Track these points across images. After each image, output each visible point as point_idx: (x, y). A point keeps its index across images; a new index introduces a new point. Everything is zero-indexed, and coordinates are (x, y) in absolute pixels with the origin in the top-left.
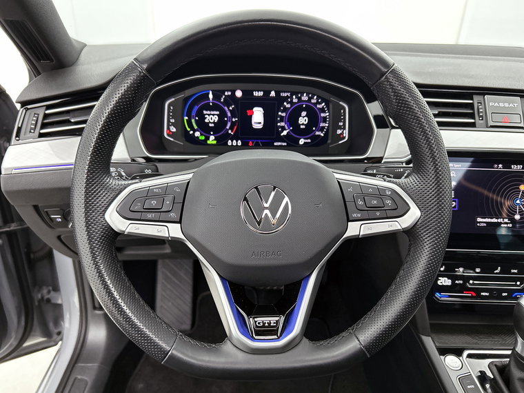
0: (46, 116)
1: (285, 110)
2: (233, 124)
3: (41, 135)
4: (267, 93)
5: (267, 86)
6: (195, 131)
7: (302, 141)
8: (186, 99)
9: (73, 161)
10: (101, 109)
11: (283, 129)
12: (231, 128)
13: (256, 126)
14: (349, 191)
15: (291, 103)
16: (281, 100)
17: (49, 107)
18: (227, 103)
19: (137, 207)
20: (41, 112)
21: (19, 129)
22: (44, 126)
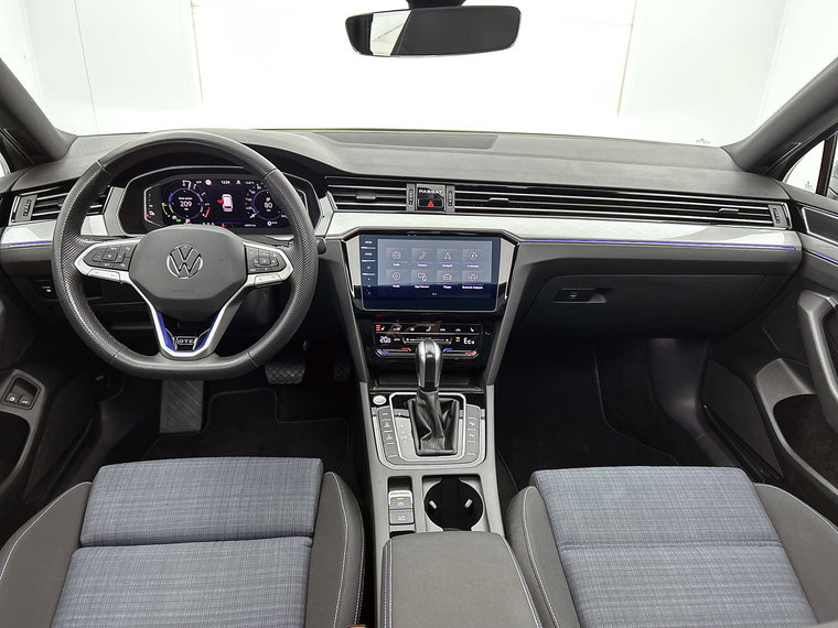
0: (37, 202)
1: (251, 196)
2: (205, 208)
3: (33, 218)
4: (233, 182)
5: (233, 176)
6: (172, 215)
7: (269, 223)
8: (162, 187)
9: (51, 239)
10: (71, 197)
11: (252, 212)
12: (204, 212)
13: (226, 210)
14: (250, 254)
15: (256, 190)
16: (246, 188)
17: (40, 195)
18: (198, 190)
19: (98, 258)
20: (33, 199)
21: (14, 214)
22: (35, 210)
